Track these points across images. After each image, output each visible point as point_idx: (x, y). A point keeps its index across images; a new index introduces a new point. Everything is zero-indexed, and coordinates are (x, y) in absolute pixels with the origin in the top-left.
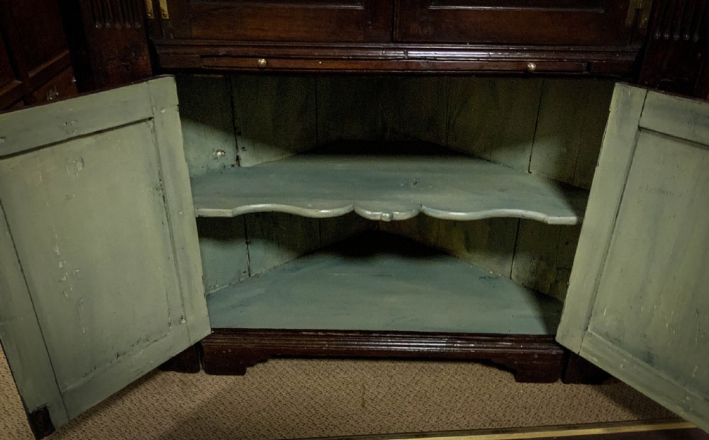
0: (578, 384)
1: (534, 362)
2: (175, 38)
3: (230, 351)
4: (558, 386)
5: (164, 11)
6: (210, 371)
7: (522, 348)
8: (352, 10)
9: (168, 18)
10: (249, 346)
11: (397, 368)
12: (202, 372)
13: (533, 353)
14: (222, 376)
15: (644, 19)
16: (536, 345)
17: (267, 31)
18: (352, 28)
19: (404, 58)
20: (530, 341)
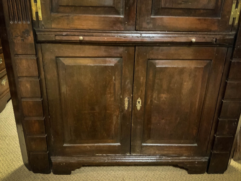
0: (214, 174)
1: (196, 165)
2: (44, 28)
3: (64, 164)
4: (205, 175)
5: (40, 17)
6: (55, 173)
7: (190, 159)
8: (119, 18)
9: (42, 20)
10: (73, 161)
11: (137, 169)
12: (52, 173)
13: (195, 162)
14: (60, 175)
15: (236, 22)
16: (196, 158)
17: (83, 26)
18: (119, 25)
19: (140, 37)
20: (194, 156)
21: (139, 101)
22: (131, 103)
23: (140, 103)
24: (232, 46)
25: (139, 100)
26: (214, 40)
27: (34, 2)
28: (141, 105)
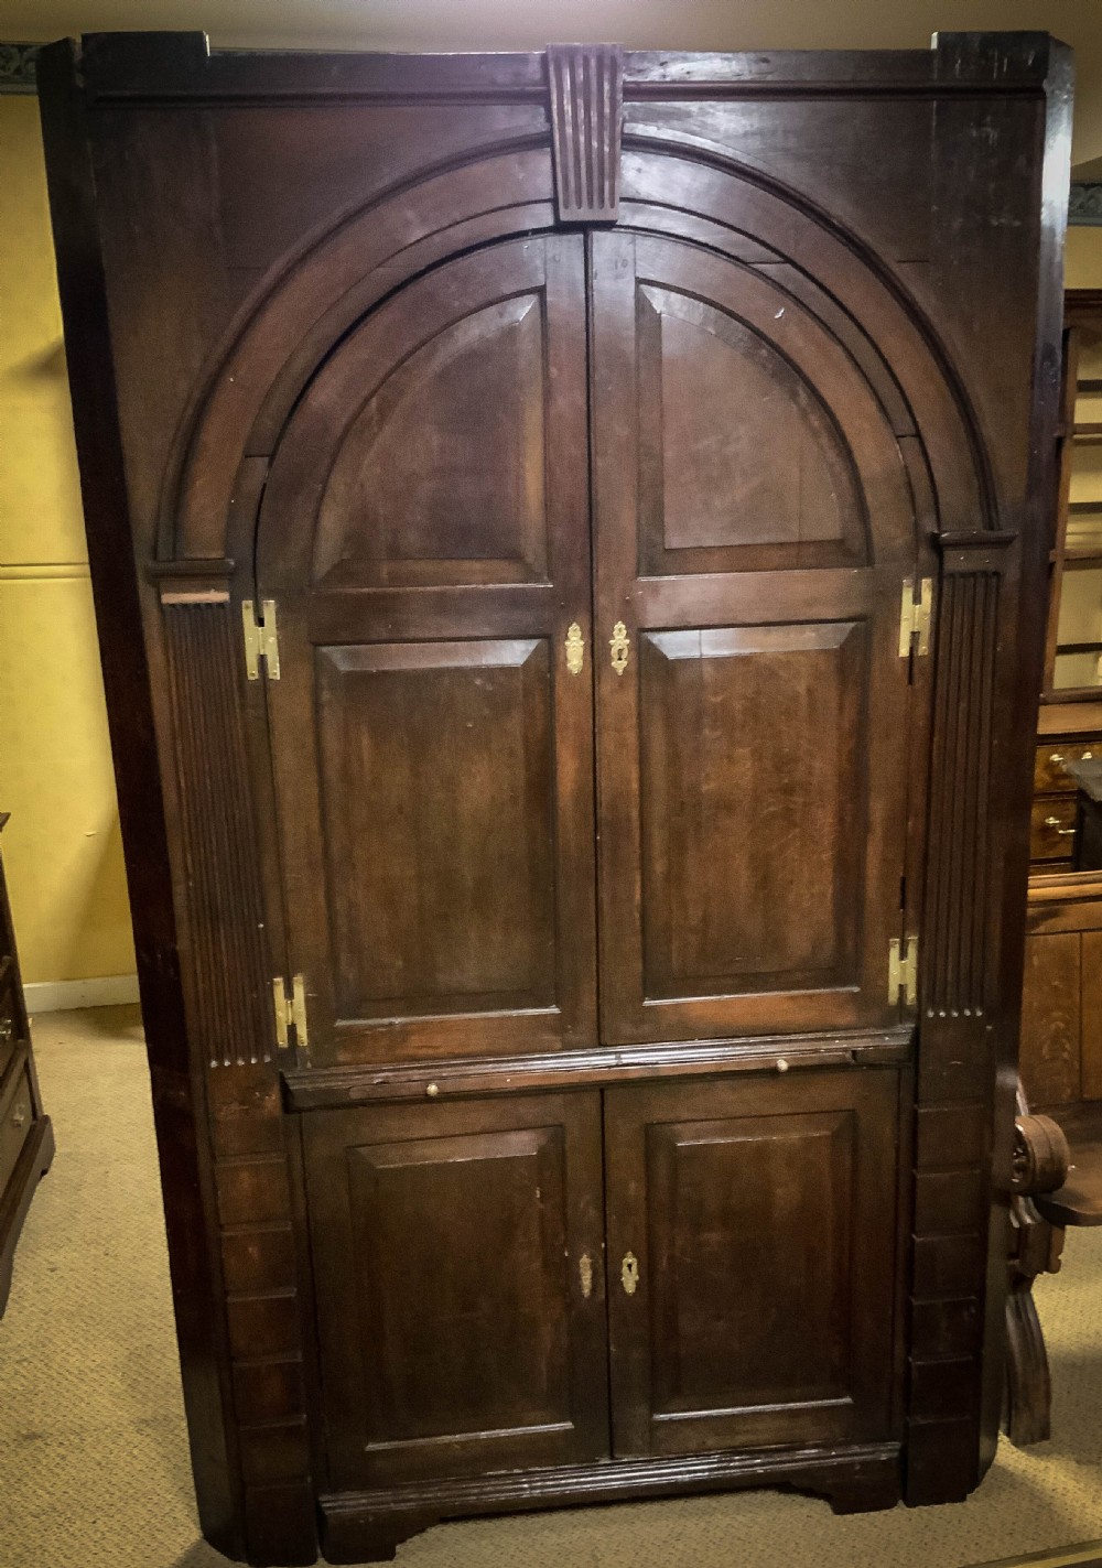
0: (928, 1504)
1: (857, 1478)
2: (313, 1066)
3: (371, 1519)
4: (900, 1513)
5: (301, 1037)
7: (833, 1457)
8: (546, 1015)
9: (306, 1044)
10: (404, 1506)
11: (643, 1517)
12: (321, 1561)
13: (852, 1464)
15: (911, 995)
16: (856, 1449)
17: (437, 1048)
18: (548, 1037)
19: (617, 1066)
20: (847, 1444)
21: (630, 1261)
22: (601, 1270)
23: (634, 1268)
24: (911, 1064)
25: (630, 1259)
26: (848, 1055)
27: (286, 997)
28: (637, 1278)
